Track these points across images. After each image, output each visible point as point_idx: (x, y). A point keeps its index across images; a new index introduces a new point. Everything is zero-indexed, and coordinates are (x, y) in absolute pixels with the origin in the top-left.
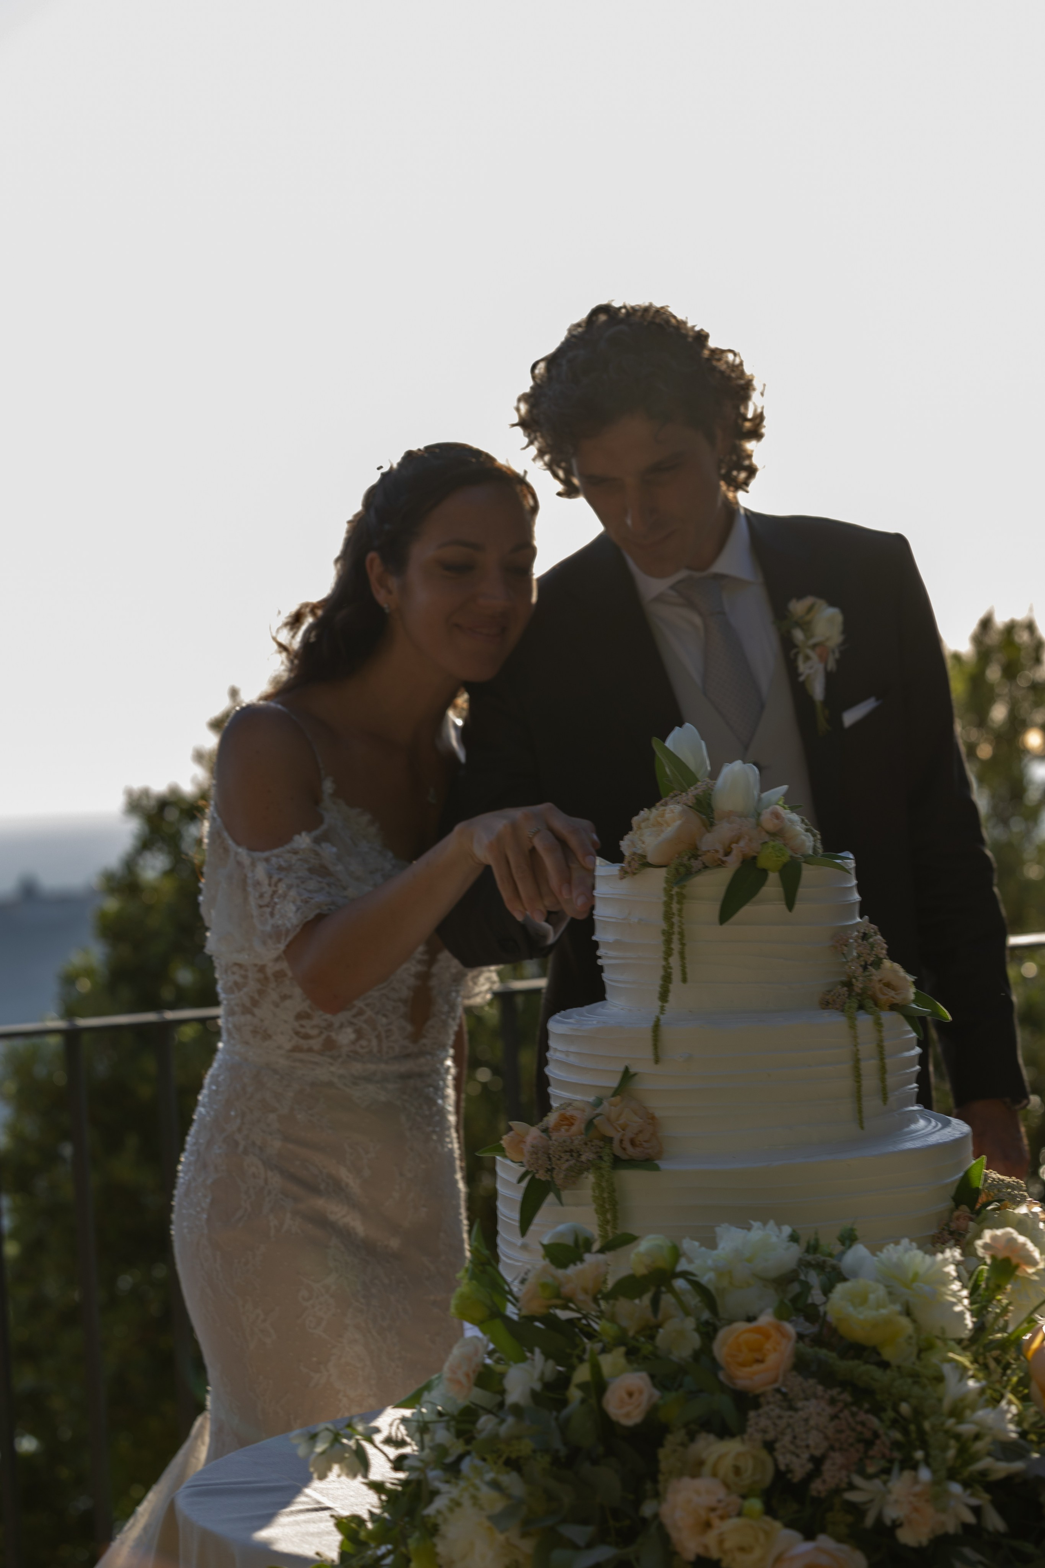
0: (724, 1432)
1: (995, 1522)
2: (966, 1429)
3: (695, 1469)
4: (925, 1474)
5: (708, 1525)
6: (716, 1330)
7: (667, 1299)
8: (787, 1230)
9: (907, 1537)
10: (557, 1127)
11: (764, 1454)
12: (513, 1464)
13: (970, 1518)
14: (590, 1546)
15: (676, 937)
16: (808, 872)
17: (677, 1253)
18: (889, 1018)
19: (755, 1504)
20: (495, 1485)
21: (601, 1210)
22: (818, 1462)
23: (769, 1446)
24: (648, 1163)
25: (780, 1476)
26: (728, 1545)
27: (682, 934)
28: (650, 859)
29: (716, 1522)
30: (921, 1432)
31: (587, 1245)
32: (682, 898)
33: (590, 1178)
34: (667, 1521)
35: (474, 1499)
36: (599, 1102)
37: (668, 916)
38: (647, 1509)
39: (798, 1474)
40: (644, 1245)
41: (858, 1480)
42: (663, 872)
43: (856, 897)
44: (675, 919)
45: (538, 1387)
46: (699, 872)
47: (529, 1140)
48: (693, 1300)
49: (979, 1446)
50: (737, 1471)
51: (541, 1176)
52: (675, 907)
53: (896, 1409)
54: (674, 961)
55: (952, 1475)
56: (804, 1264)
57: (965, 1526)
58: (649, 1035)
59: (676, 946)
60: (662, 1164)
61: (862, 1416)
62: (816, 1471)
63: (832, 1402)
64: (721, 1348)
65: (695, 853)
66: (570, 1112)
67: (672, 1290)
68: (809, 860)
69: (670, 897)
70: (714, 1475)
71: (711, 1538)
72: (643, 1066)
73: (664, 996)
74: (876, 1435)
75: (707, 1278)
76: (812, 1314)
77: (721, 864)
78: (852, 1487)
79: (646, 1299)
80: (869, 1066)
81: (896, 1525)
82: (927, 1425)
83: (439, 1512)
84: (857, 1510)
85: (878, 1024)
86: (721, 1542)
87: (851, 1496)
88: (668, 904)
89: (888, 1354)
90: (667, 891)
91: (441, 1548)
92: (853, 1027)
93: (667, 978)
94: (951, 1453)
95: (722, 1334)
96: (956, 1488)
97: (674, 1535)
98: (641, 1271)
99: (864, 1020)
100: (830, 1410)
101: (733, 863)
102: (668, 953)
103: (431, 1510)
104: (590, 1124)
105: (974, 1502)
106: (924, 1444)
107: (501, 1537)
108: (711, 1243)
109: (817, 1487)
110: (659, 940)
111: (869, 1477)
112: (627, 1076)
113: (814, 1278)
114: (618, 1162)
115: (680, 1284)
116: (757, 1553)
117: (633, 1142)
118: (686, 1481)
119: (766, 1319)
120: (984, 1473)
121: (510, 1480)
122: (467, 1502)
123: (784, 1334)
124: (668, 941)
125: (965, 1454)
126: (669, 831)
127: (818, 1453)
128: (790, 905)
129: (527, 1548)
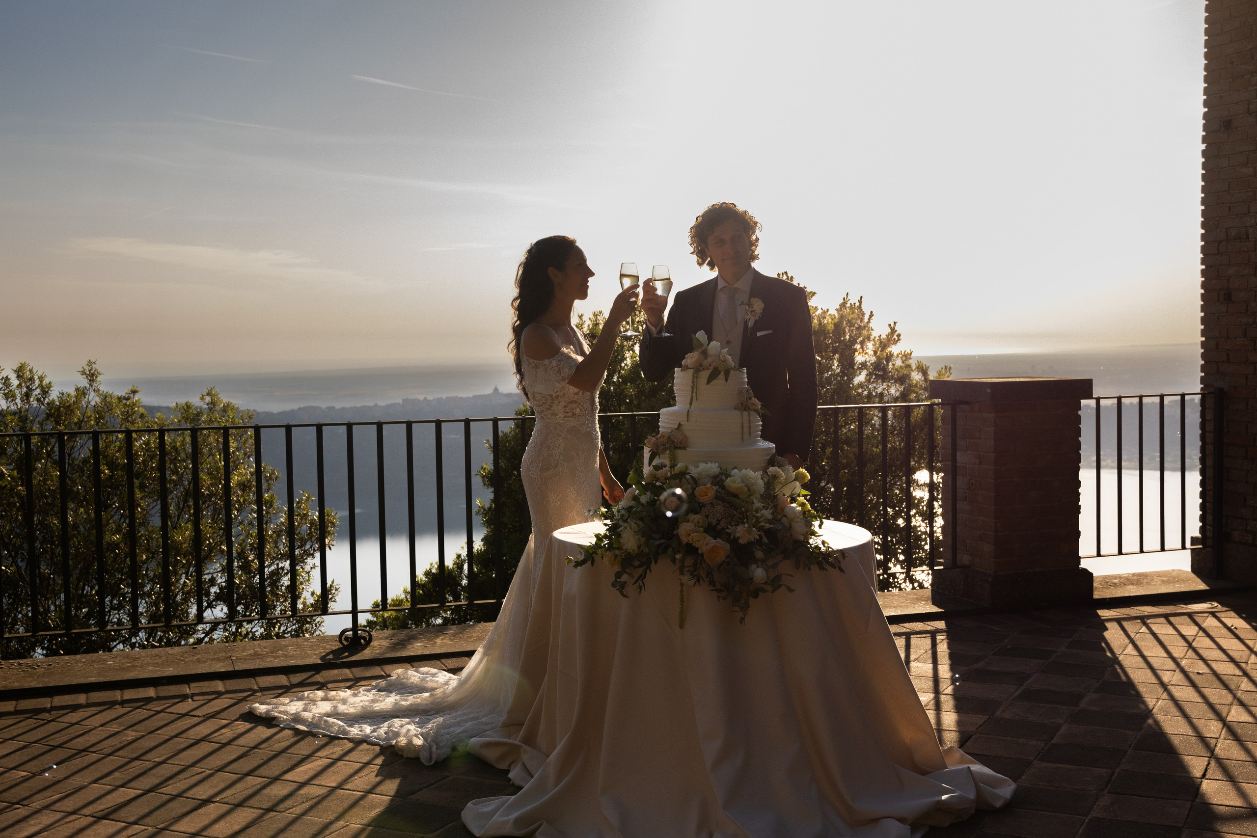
0: (696, 513)
1: (765, 540)
2: (758, 515)
3: (688, 521)
4: (746, 525)
5: (690, 535)
6: (695, 488)
7: (684, 480)
8: (717, 464)
9: (741, 541)
10: (660, 438)
11: (705, 519)
12: (641, 519)
13: (757, 537)
14: (659, 539)
15: (695, 388)
16: (732, 372)
17: (687, 468)
18: (752, 413)
19: (702, 529)
20: (636, 523)
21: (671, 461)
22: (719, 521)
23: (707, 517)
24: (684, 448)
25: (710, 524)
26: (694, 540)
27: (696, 387)
28: (689, 367)
29: (692, 534)
30: (747, 516)
31: (665, 466)
32: (697, 377)
33: (668, 452)
34: (679, 534)
35: (630, 527)
36: (672, 431)
37: (693, 382)
38: (675, 532)
39: (714, 524)
40: (679, 466)
41: (729, 527)
42: (692, 370)
43: (746, 380)
44: (695, 383)
45: (649, 501)
46: (702, 371)
47: (652, 441)
48: (692, 482)
49: (762, 519)
50: (698, 522)
51: (655, 450)
52: (695, 380)
53: (741, 509)
54: (694, 394)
55: (754, 526)
56: (721, 473)
57: (757, 539)
58: (686, 414)
59: (695, 390)
60: (688, 449)
61: (731, 510)
62: (718, 524)
63: (724, 506)
64: (696, 493)
65: (701, 365)
66: (664, 434)
67: (685, 478)
68: (732, 369)
69: (694, 377)
70: (692, 522)
71: (690, 538)
72: (684, 422)
73: (691, 404)
74: (735, 515)
75: (695, 476)
76: (723, 487)
77: (708, 369)
78: (728, 528)
79: (678, 481)
80: (746, 425)
81: (739, 538)
82: (748, 514)
83: (621, 531)
84: (729, 534)
85: (749, 414)
86: (692, 539)
87: (727, 530)
88: (693, 379)
89: (740, 496)
90: (693, 376)
91: (621, 541)
92: (742, 415)
93: (692, 399)
94: (754, 521)
95: (697, 489)
96: (754, 529)
97: (681, 537)
98: (678, 472)
99: (745, 413)
100: (723, 508)
101: (711, 368)
102: (692, 392)
103: (619, 530)
104: (669, 437)
105: (759, 533)
106: (747, 519)
107: (637, 537)
108: (697, 467)
109: (719, 527)
110: (690, 389)
111: (732, 526)
112: (680, 425)
113: (724, 478)
114: (676, 448)
115: (688, 476)
116: (701, 542)
117: (680, 443)
118: (684, 523)
119: (709, 485)
120: (763, 526)
121: (640, 523)
122: (628, 528)
124: (693, 389)
125: (758, 521)
126: (695, 359)
127: (719, 519)
128: (726, 381)
129: (643, 539)
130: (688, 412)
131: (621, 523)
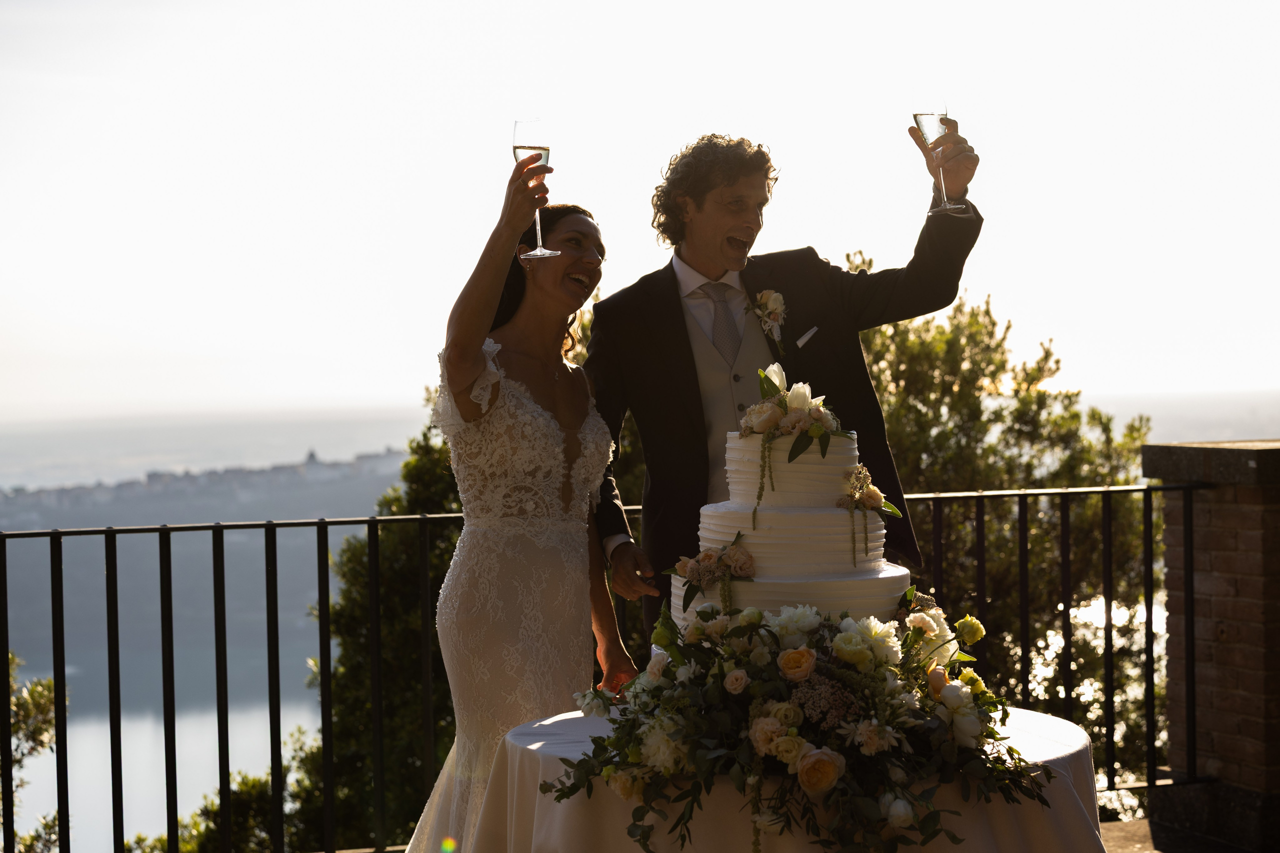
0: (781, 699)
1: (908, 748)
2: (894, 702)
3: (767, 715)
4: (875, 721)
5: (771, 740)
6: (778, 654)
7: (756, 638)
8: (815, 609)
9: (865, 751)
10: (704, 560)
11: (799, 710)
12: (679, 711)
13: (895, 744)
14: (715, 749)
15: (767, 469)
16: (833, 440)
17: (761, 616)
18: (870, 513)
19: (794, 730)
20: (671, 719)
21: (724, 601)
22: (824, 714)
23: (802, 706)
24: (748, 578)
25: (806, 720)
26: (780, 749)
27: (770, 467)
28: (755, 430)
29: (775, 738)
30: (874, 703)
31: (718, 613)
32: (770, 449)
33: (719, 585)
34: (752, 738)
35: (661, 726)
36: (725, 548)
37: (763, 458)
38: (743, 735)
39: (815, 719)
40: (745, 612)
41: (843, 724)
42: (761, 435)
43: (857, 453)
44: (767, 460)
45: (692, 677)
46: (779, 437)
47: (689, 565)
48: (768, 640)
49: (902, 710)
50: (786, 716)
51: (695, 583)
52: (767, 453)
53: (862, 692)
54: (766, 480)
55: (888, 723)
56: (822, 626)
57: (893, 747)
58: (751, 516)
59: (767, 473)
60: (755, 580)
61: (846, 694)
62: (823, 719)
63: (833, 687)
64: (780, 661)
65: (777, 427)
66: (710, 553)
67: (758, 634)
68: (834, 433)
69: (765, 449)
70: (775, 716)
71: (772, 746)
72: (747, 531)
73: (760, 497)
74: (853, 703)
75: (775, 630)
77: (790, 433)
78: (840, 727)
79: (746, 639)
80: (860, 536)
81: (861, 745)
82: (877, 700)
83: (644, 732)
84: (843, 738)
85: (865, 516)
86: (777, 747)
87: (839, 731)
88: (763, 452)
89: (860, 668)
90: (763, 446)
91: (643, 751)
92: (852, 517)
93: (762, 489)
94: (888, 713)
95: (781, 655)
96: (889, 729)
97: (755, 744)
98: (744, 624)
99: (858, 514)
100: (831, 690)
101: (796, 432)
102: (763, 476)
103: (640, 731)
104: (720, 558)
105: (897, 736)
106: (876, 709)
107: (673, 744)
108: (777, 613)
109: (824, 725)
110: (758, 470)
111: (848, 723)
112: (739, 536)
113: (826, 634)
114: (733, 578)
115: (762, 631)
116: (794, 753)
117: (741, 568)
118: (762, 719)
119: (803, 648)
120: (904, 723)
121: (678, 718)
122: (657, 727)
123: (811, 655)
124: (763, 471)
125: (894, 714)
126: (765, 416)
127: (825, 710)
128: (824, 455)
129: (685, 749)
130: (756, 509)
131: (642, 717)
